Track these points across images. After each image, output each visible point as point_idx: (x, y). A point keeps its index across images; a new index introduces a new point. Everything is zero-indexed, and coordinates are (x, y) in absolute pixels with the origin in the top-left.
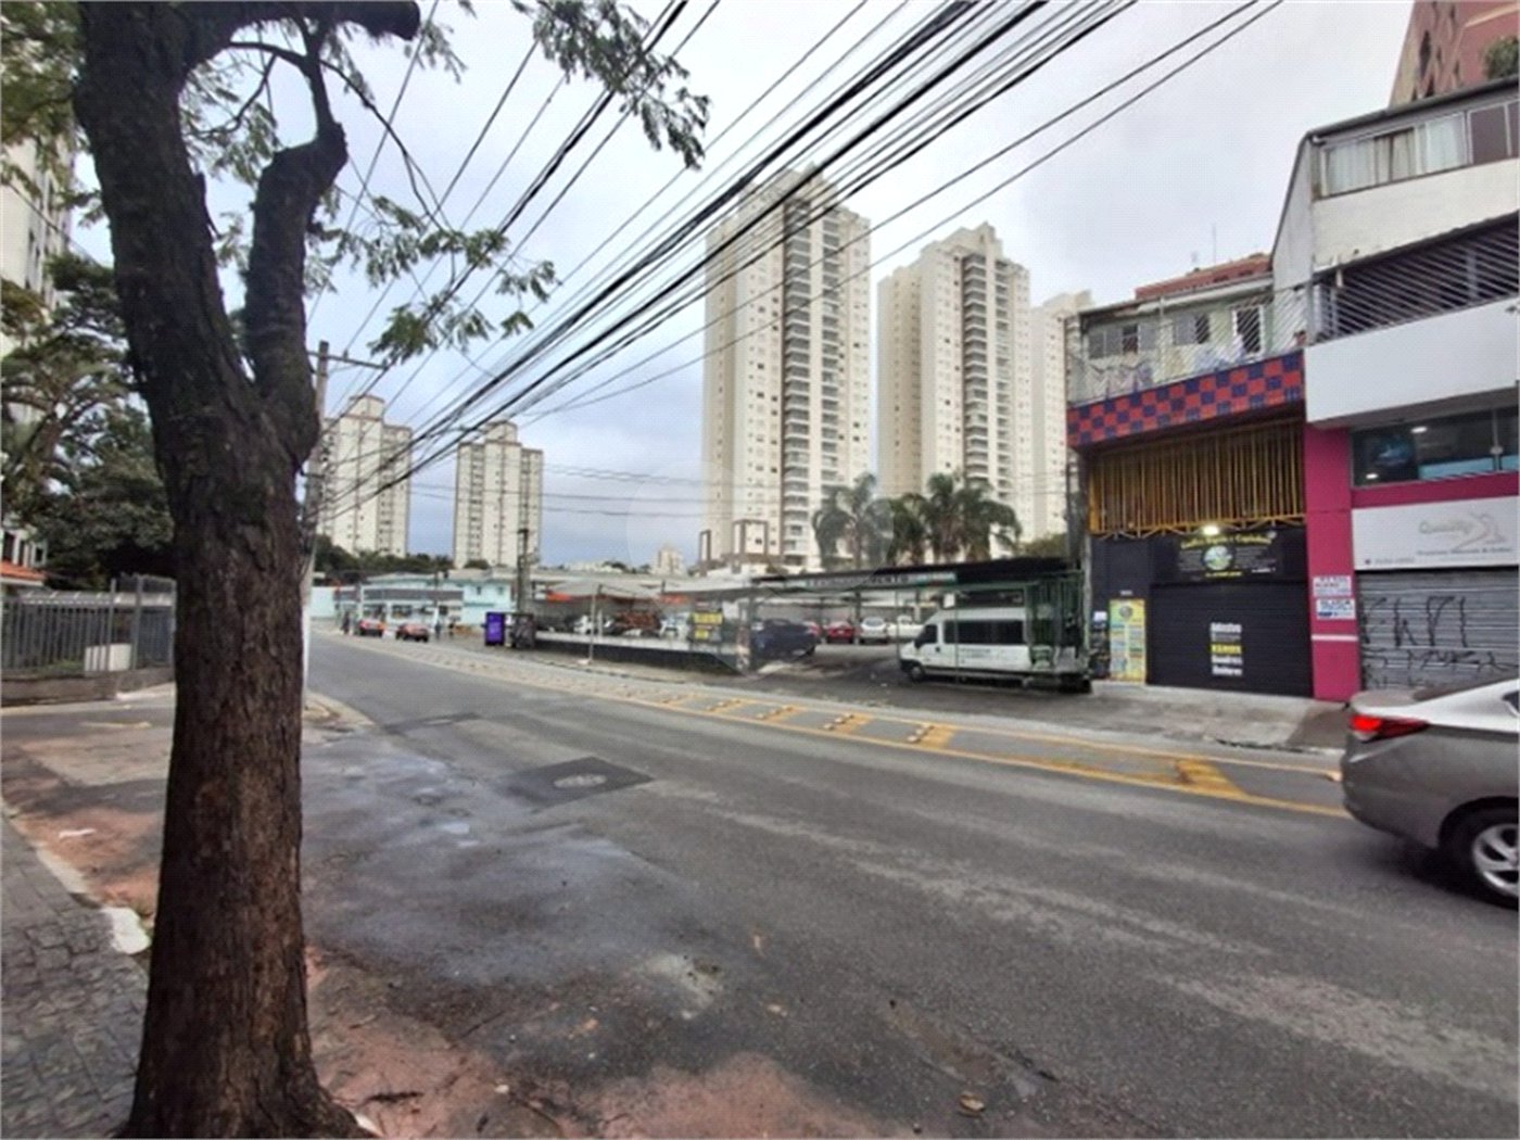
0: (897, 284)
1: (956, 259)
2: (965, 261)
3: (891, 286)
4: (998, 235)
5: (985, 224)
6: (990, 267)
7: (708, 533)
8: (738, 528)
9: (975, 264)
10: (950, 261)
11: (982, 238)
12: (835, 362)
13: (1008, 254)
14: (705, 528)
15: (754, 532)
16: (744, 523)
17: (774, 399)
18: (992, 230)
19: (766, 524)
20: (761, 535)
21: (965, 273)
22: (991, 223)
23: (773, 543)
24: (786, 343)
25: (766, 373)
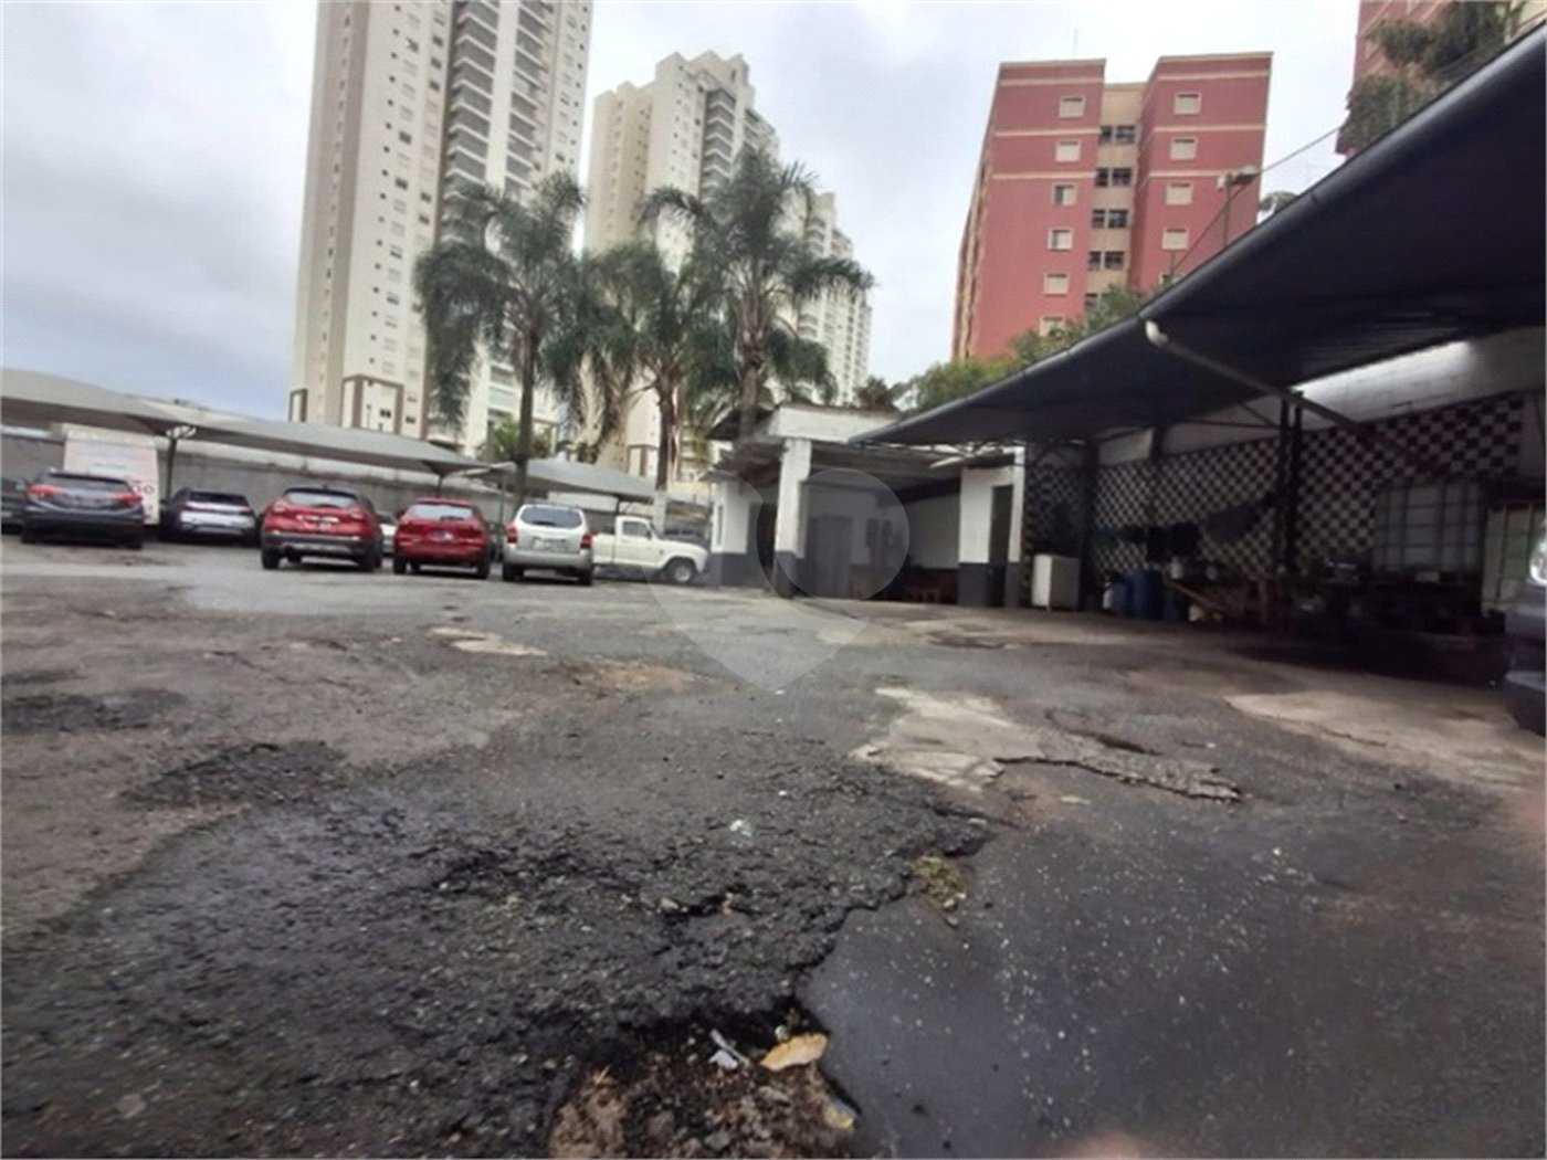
0: (620, 104)
1: (701, 90)
2: (711, 96)
3: (612, 105)
4: (752, 80)
5: (739, 57)
6: (739, 114)
7: (304, 393)
8: (350, 387)
9: (721, 103)
10: (692, 87)
11: (734, 74)
12: (527, 169)
13: (758, 108)
14: (300, 386)
15: (378, 398)
16: (359, 381)
17: (425, 197)
18: (746, 68)
19: (400, 388)
20: (390, 406)
21: (709, 112)
22: (746, 59)
23: (410, 420)
24: (450, 116)
25: (413, 151)
